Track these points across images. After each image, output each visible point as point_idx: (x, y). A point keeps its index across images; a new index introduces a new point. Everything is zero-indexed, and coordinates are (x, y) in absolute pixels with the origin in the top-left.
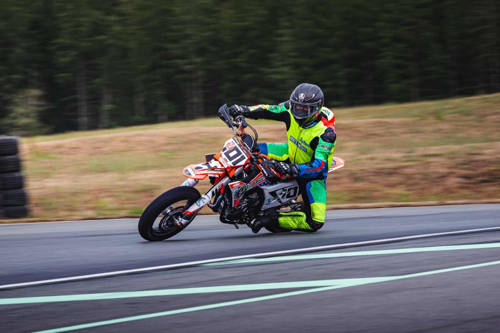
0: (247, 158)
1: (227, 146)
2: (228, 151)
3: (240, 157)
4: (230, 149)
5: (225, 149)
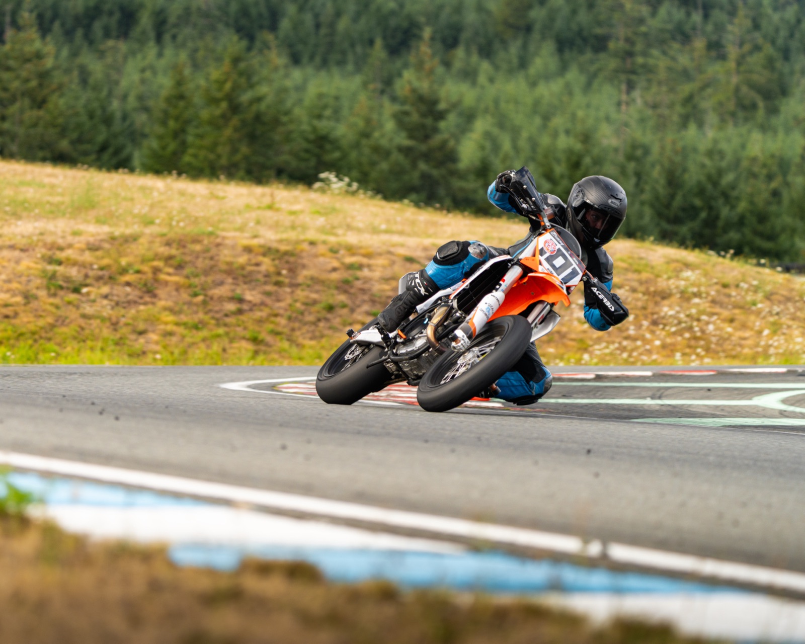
0: (581, 274)
1: (545, 246)
2: (550, 256)
3: (571, 270)
4: (552, 253)
5: (542, 252)
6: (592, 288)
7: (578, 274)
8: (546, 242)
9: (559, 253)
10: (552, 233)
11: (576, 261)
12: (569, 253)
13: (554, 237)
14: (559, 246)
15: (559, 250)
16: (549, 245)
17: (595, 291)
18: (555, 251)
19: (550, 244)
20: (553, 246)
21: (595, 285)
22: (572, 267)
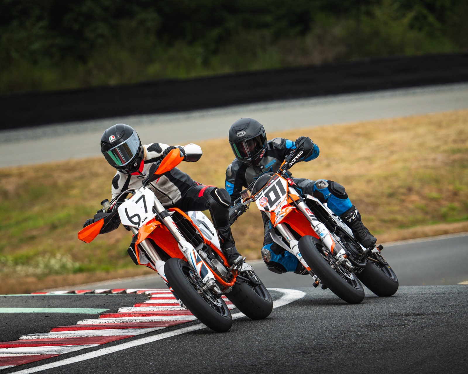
6: (290, 166)
7: (279, 180)
8: (261, 205)
9: (267, 195)
10: (256, 199)
11: (272, 181)
12: (267, 186)
13: (258, 197)
14: (263, 195)
15: (265, 194)
16: (263, 203)
17: (292, 164)
18: (266, 198)
19: (262, 201)
20: (263, 200)
21: (288, 164)
22: (276, 185)
